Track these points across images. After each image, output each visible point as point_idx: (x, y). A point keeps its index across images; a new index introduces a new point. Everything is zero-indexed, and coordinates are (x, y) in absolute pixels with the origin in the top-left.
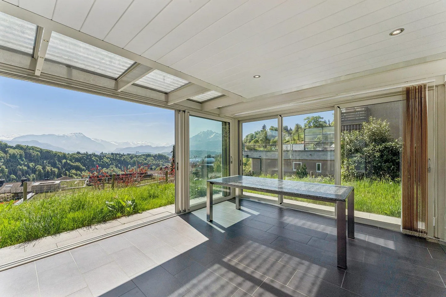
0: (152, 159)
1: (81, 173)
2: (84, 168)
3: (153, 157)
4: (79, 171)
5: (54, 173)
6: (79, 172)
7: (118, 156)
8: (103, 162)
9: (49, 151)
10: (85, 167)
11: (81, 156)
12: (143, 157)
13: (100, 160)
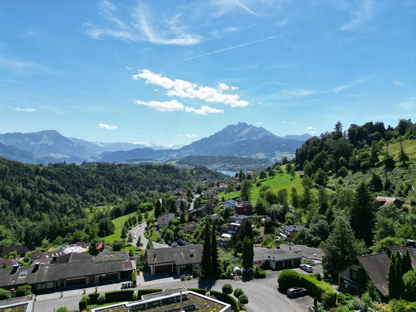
0: (155, 173)
1: (60, 196)
2: (64, 188)
3: (156, 169)
4: (57, 193)
5: (26, 196)
6: (56, 195)
7: (107, 168)
8: (86, 179)
9: (19, 164)
10: (64, 186)
11: (59, 169)
12: (142, 169)
13: (83, 175)
